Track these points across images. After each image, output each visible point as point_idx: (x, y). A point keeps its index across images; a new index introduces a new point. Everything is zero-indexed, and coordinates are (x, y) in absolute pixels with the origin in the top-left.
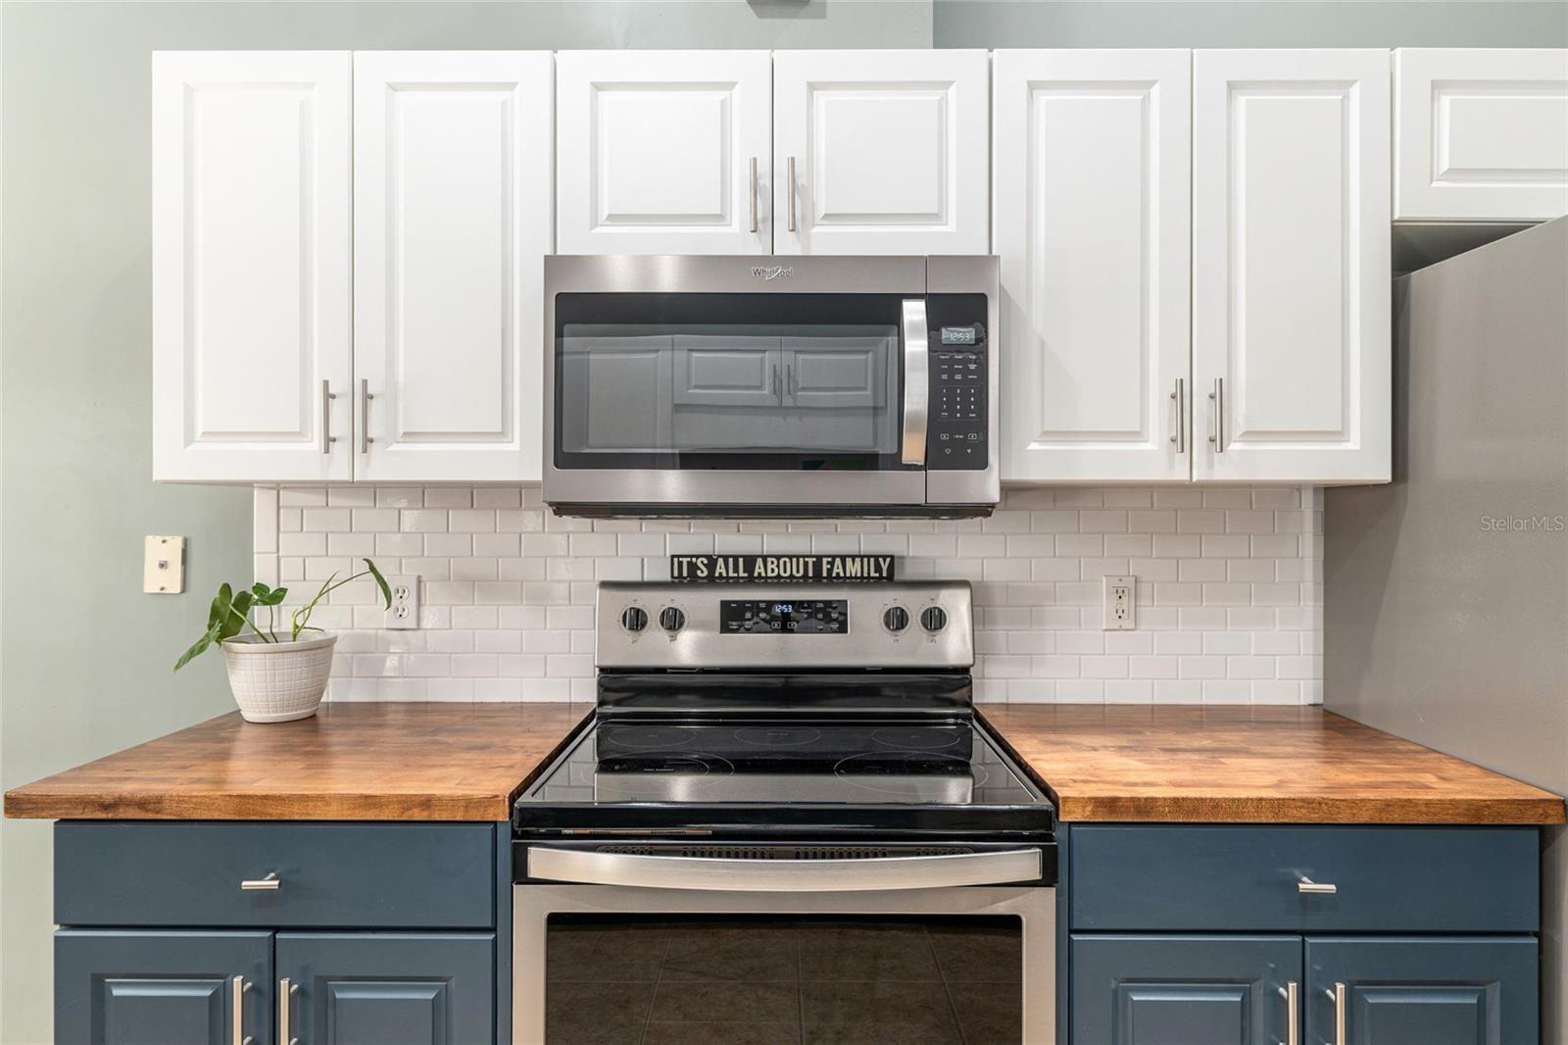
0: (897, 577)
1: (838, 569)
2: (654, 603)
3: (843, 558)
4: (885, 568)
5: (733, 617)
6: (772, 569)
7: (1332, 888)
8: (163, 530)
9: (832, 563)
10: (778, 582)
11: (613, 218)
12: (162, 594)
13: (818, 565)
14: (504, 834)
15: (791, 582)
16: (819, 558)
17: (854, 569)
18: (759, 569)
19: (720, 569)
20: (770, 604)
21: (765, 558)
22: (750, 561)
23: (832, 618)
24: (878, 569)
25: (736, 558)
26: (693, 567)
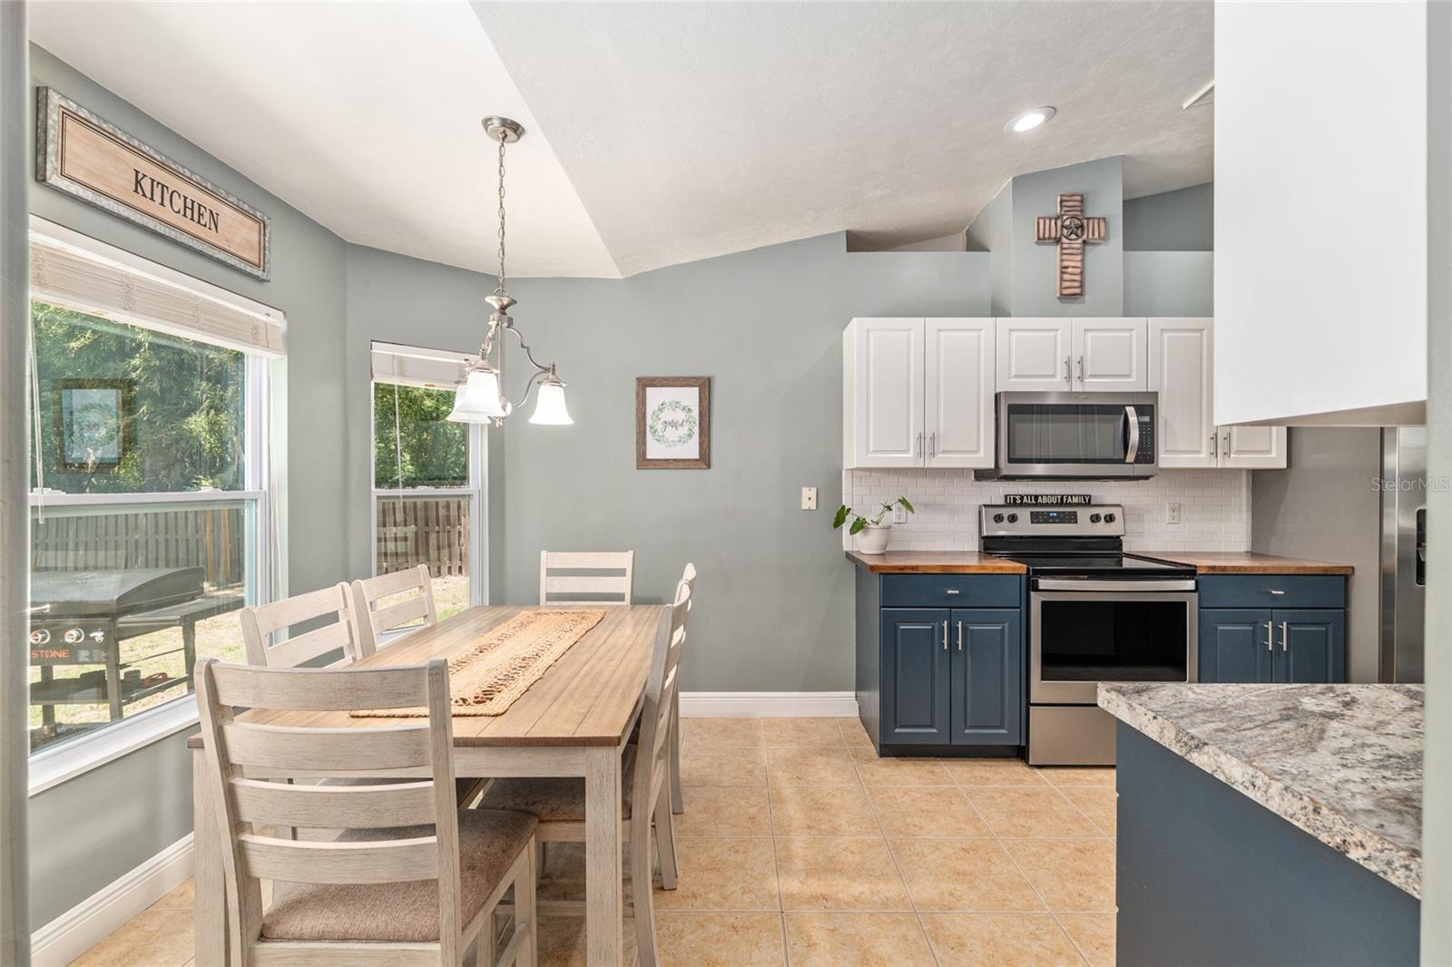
0: (1092, 503)
1: (1069, 500)
2: (1006, 512)
3: (1071, 496)
4: (1087, 500)
5: (1036, 518)
6: (1045, 500)
7: (1282, 593)
8: (809, 485)
9: (1067, 498)
10: (1047, 505)
11: (1016, 376)
12: (809, 510)
13: (1062, 499)
14: (1024, 578)
15: (1052, 505)
16: (1063, 496)
17: (1075, 500)
18: (1040, 500)
19: (1025, 500)
20: (1049, 513)
21: (1042, 496)
22: (1036, 497)
23: (1072, 518)
24: (1085, 500)
25: (1031, 496)
26: (1015, 499)
